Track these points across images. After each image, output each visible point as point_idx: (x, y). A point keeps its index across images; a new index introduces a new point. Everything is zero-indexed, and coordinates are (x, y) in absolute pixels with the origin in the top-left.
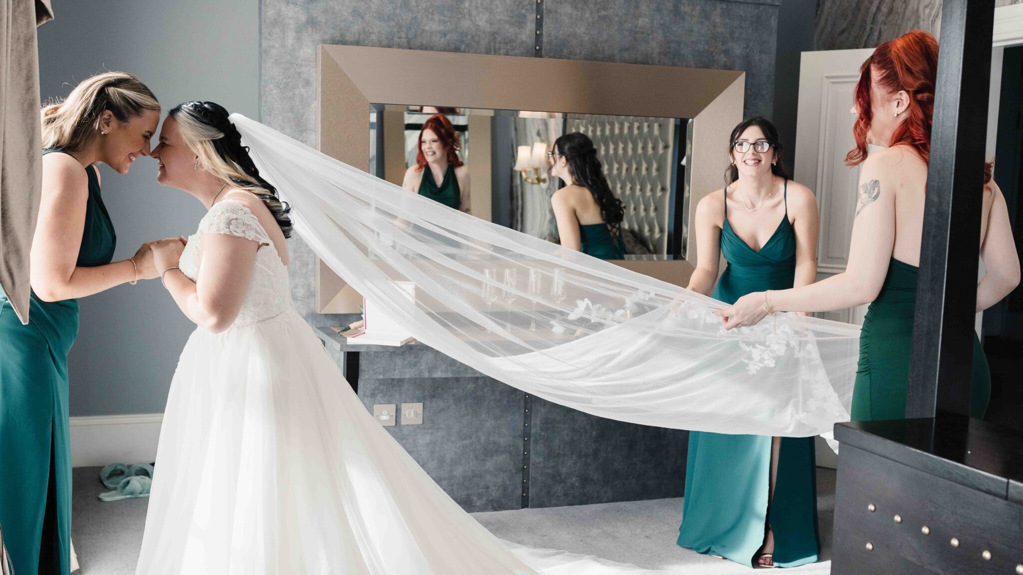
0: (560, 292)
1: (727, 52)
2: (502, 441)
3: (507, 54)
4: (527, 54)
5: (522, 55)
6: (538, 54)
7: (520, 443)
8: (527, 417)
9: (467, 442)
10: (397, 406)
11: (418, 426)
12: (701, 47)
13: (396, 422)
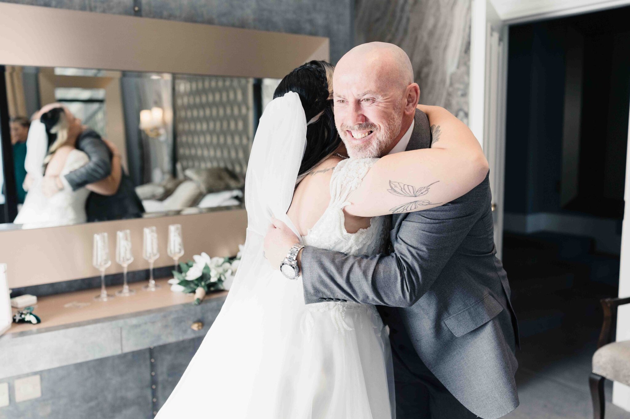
0: (177, 250)
1: (311, 21)
2: (130, 395)
3: (104, 11)
4: (126, 13)
5: (120, 13)
6: (138, 13)
7: (149, 393)
8: (153, 367)
9: (93, 404)
10: (9, 384)
11: (37, 400)
12: (290, 16)
13: (10, 400)
